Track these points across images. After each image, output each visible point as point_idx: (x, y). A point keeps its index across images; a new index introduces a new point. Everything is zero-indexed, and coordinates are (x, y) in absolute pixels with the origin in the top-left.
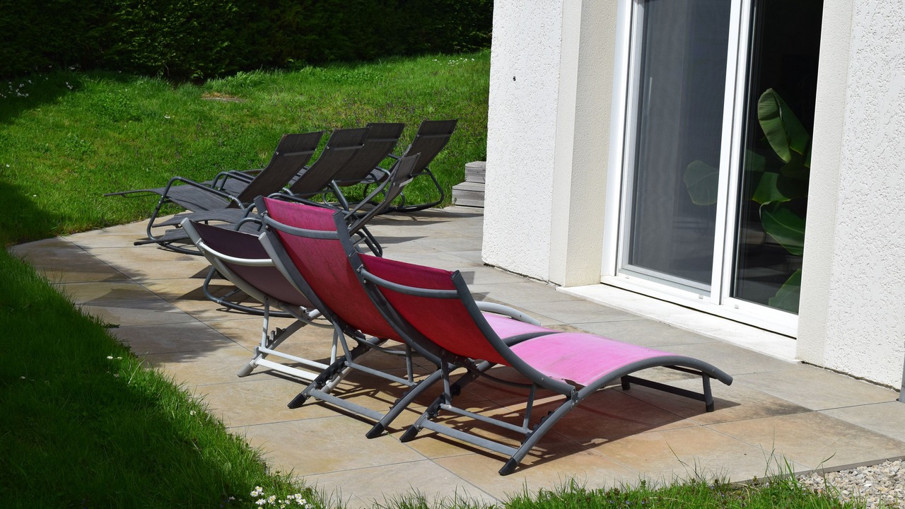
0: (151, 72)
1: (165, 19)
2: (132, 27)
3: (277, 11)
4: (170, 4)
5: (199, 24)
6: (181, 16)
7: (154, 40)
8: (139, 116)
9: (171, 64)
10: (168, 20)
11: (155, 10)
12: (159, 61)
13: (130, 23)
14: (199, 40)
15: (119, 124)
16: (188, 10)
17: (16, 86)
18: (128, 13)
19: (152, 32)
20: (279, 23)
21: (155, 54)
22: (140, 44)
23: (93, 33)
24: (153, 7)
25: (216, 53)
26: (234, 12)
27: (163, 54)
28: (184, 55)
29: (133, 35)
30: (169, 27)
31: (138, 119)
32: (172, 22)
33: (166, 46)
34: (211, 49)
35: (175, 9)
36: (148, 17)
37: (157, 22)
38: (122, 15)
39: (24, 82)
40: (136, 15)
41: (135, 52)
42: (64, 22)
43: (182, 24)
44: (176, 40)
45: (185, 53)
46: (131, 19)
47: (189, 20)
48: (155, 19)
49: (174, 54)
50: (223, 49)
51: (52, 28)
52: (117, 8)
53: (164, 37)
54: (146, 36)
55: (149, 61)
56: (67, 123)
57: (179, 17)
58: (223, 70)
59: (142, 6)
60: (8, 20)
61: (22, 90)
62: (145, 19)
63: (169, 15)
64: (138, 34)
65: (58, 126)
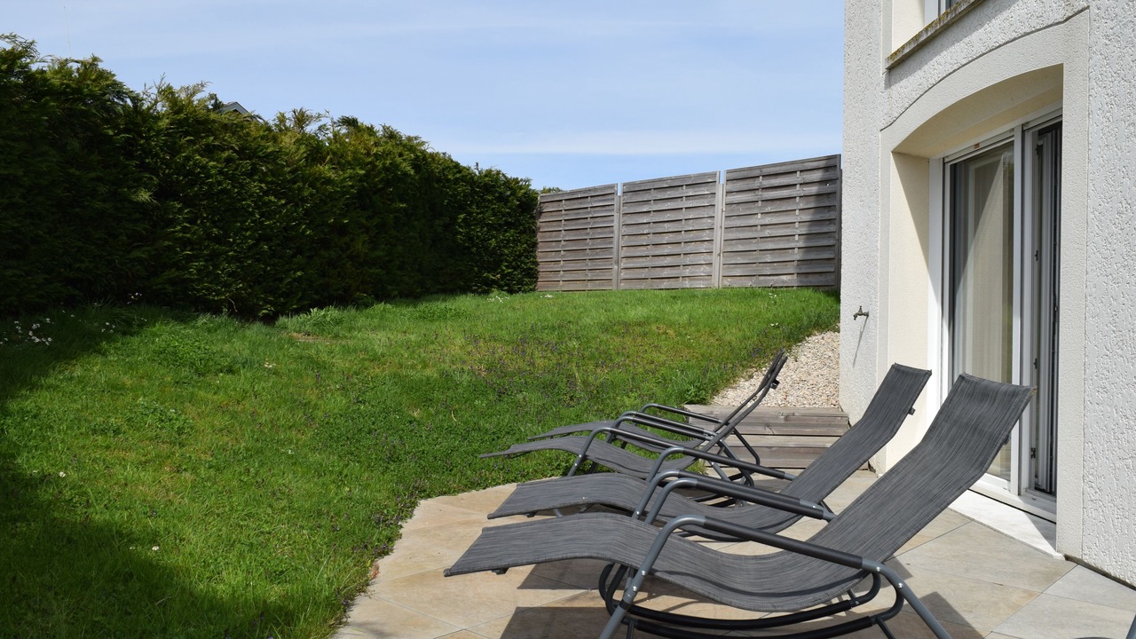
0: (215, 309)
1: (231, 240)
2: (188, 248)
3: (347, 239)
4: (236, 222)
5: (270, 248)
6: (249, 237)
7: (216, 267)
8: (231, 367)
9: (237, 298)
10: (234, 240)
11: (220, 228)
12: (223, 294)
13: (185, 243)
14: (269, 268)
15: (208, 378)
16: (257, 230)
17: (27, 328)
18: (185, 230)
19: (213, 257)
20: (348, 252)
21: (217, 285)
22: (199, 271)
23: (136, 254)
24: (214, 223)
25: (287, 285)
26: (307, 236)
27: (226, 285)
28: (250, 287)
29: (189, 259)
30: (235, 251)
31: (230, 371)
32: (238, 244)
33: (230, 275)
34: (281, 280)
35: (242, 229)
36: (209, 236)
37: (220, 244)
38: (176, 232)
39: (40, 322)
40: (194, 233)
41: (193, 281)
42: (97, 236)
43: (250, 248)
44: (242, 268)
45: (252, 284)
46: (188, 238)
47: (258, 241)
48: (218, 240)
49: (241, 285)
50: (294, 280)
51: (80, 244)
52: (171, 223)
53: (229, 263)
54: (206, 261)
55: (210, 294)
56: (127, 380)
57: (246, 238)
58: (295, 306)
59: (202, 222)
60: (16, 225)
61: (36, 332)
62: (205, 239)
63: (236, 235)
64: (196, 258)
65: (116, 388)
